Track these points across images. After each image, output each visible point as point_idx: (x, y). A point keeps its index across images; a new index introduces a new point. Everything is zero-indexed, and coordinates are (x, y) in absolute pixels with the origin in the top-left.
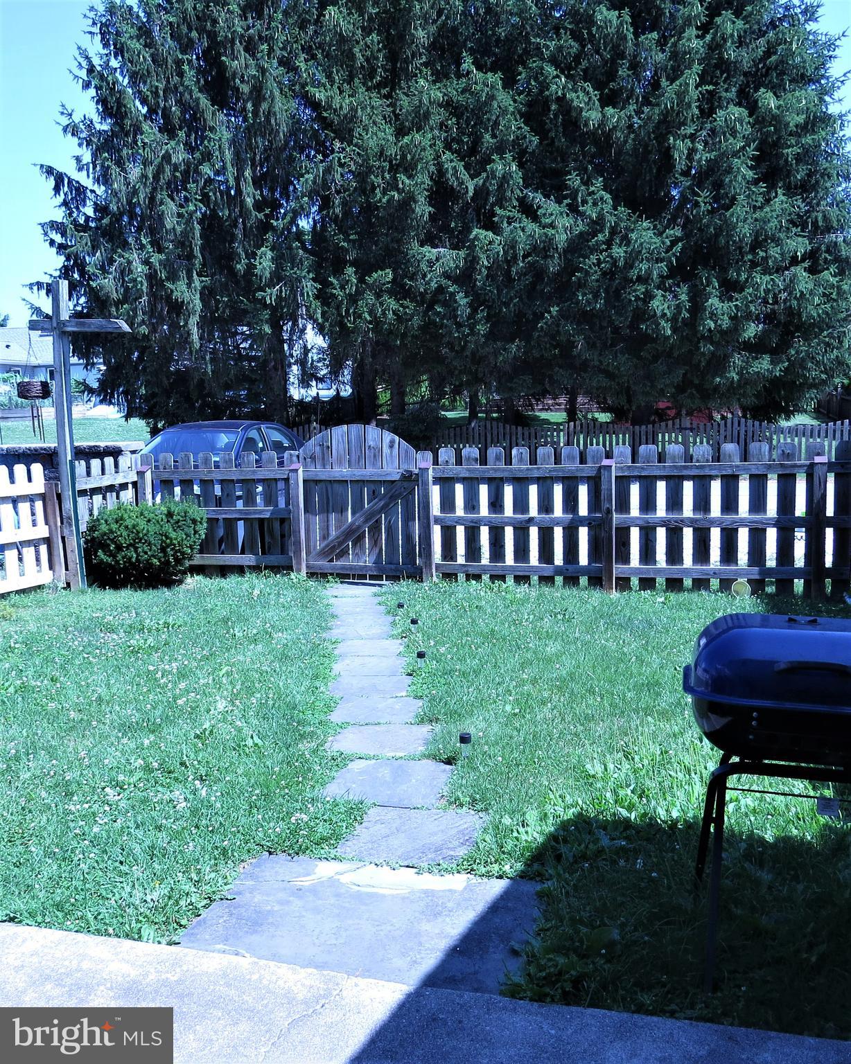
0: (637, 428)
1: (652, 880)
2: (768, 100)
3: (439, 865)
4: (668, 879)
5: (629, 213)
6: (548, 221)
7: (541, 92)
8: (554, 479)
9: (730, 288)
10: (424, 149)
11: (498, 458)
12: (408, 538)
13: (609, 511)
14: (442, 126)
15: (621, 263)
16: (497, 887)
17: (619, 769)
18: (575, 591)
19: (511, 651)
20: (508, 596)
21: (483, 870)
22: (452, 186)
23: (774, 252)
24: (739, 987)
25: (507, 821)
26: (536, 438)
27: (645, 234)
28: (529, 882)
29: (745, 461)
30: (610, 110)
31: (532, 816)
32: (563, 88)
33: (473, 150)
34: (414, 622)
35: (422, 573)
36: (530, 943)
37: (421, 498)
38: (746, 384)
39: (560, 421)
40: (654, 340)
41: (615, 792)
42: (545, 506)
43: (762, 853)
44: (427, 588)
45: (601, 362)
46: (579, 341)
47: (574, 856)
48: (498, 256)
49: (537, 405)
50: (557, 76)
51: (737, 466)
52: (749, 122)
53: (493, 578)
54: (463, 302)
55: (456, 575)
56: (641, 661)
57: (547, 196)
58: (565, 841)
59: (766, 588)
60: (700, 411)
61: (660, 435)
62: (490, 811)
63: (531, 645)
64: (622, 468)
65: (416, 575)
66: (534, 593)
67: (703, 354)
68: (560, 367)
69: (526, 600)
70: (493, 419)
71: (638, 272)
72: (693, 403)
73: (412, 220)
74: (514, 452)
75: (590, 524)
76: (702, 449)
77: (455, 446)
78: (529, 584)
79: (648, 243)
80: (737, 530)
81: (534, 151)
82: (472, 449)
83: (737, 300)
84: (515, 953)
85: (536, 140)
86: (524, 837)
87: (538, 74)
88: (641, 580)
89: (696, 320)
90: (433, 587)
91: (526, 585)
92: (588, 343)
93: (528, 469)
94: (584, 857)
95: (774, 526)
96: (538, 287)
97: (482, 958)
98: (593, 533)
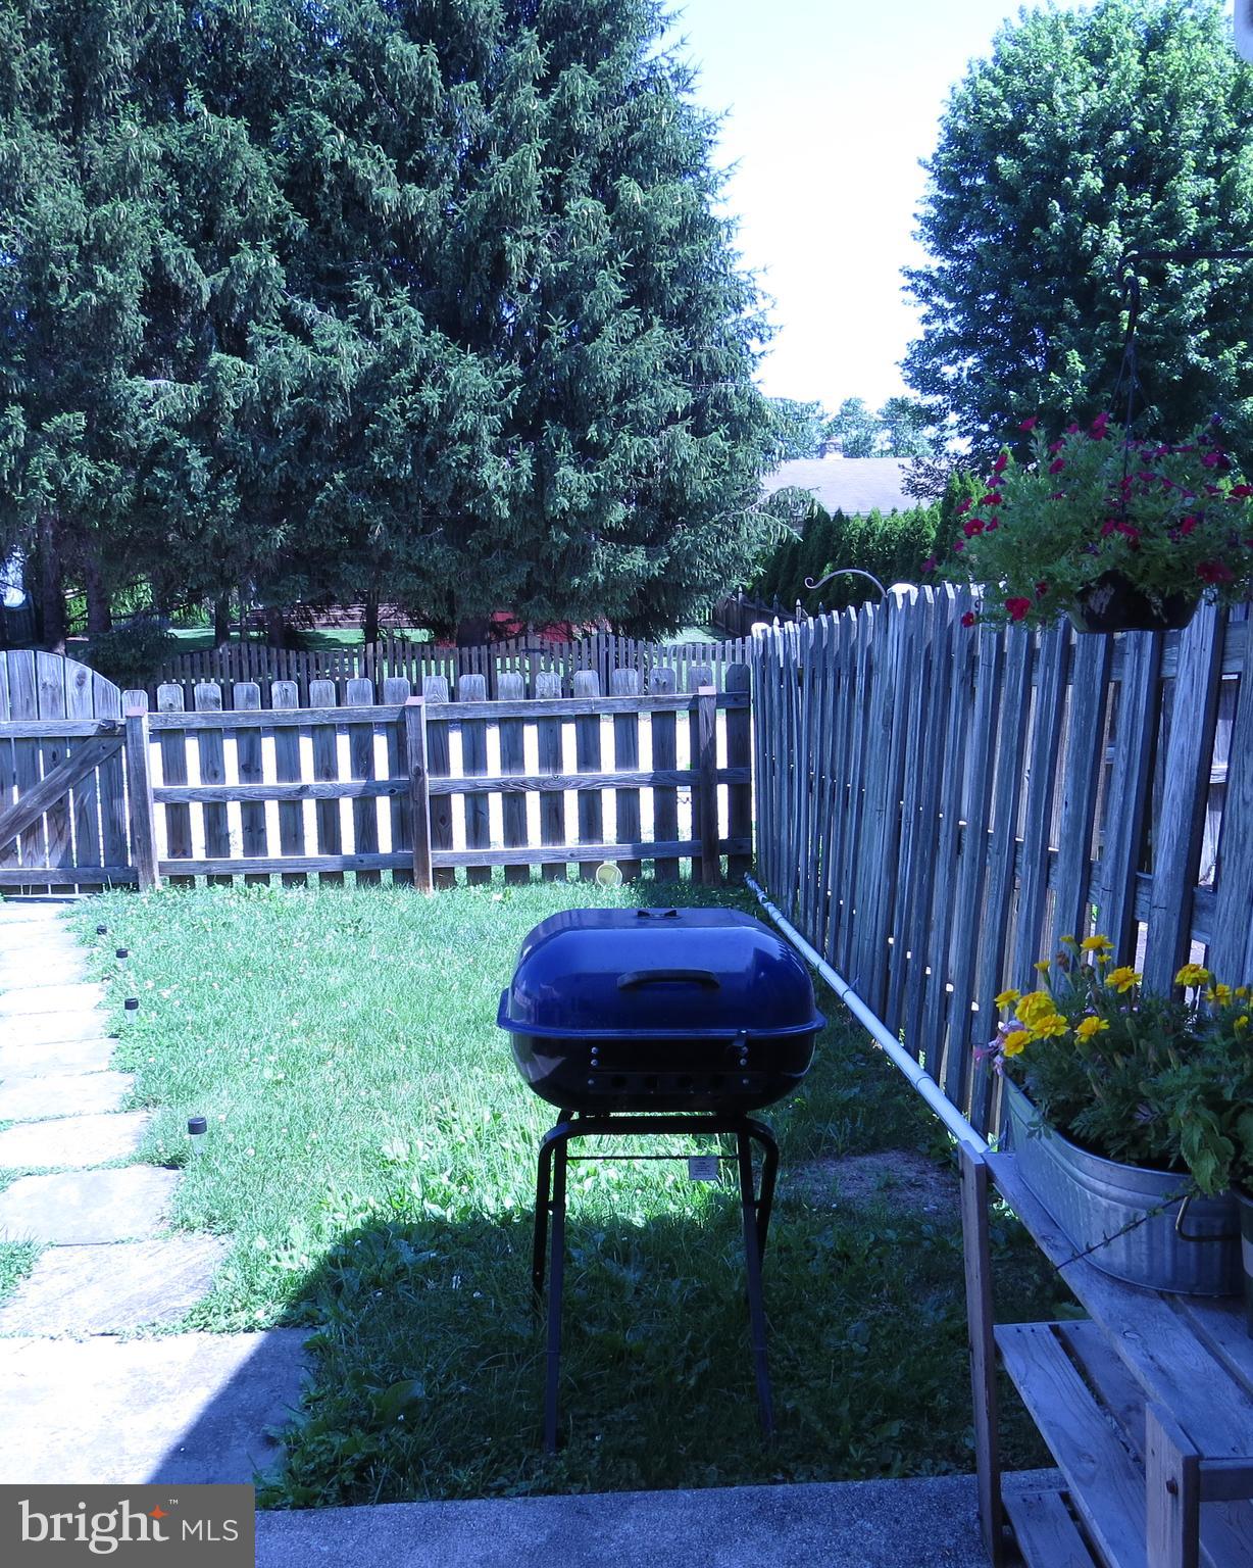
0: (465, 650)
1: (474, 1302)
2: (632, 192)
3: (154, 1325)
4: (497, 1299)
5: (446, 341)
6: (326, 344)
7: (309, 152)
8: (335, 728)
9: (589, 454)
10: (133, 228)
11: (250, 698)
12: (113, 825)
13: (419, 773)
14: (158, 192)
15: (436, 412)
16: (245, 1345)
17: (431, 1148)
18: (373, 892)
19: (274, 987)
20: (273, 905)
21: (223, 1322)
22: (176, 286)
23: (646, 404)
24: (593, 1436)
25: (261, 1243)
26: (318, 668)
27: (471, 373)
28: (295, 1331)
29: (608, 695)
30: (412, 189)
31: (299, 1232)
32: (342, 151)
33: (208, 232)
34: (121, 954)
35: (137, 877)
36: (294, 1423)
37: (131, 764)
38: (614, 586)
39: (356, 641)
40: (485, 525)
41: (423, 1182)
42: (325, 768)
43: (628, 1244)
44: (145, 901)
45: (409, 555)
46: (376, 524)
47: (361, 1284)
48: (252, 394)
49: (319, 618)
50: (333, 132)
51: (597, 703)
52: (607, 221)
53: (250, 879)
54: (199, 463)
55: (192, 878)
56: (466, 987)
57: (323, 309)
58: (347, 1263)
59: (643, 873)
60: (555, 625)
61: (499, 660)
62: (236, 1232)
63: (304, 976)
64: (435, 709)
65: (129, 882)
66: (313, 898)
67: (556, 545)
68: (350, 562)
69: (301, 908)
70: (252, 639)
71: (461, 428)
72: (543, 614)
73: (117, 336)
74: (275, 688)
75: (392, 791)
76: (549, 681)
77: (184, 682)
78: (306, 885)
79: (474, 385)
80: (600, 791)
81: (301, 239)
82: (209, 686)
83: (598, 470)
84: (271, 1442)
85: (303, 223)
86: (285, 1264)
87: (304, 126)
88: (469, 869)
89: (542, 496)
90: (156, 899)
91: (302, 887)
92: (389, 527)
93: (297, 714)
94: (376, 1283)
95: (649, 784)
96: (314, 442)
97: (219, 1457)
98: (397, 804)
